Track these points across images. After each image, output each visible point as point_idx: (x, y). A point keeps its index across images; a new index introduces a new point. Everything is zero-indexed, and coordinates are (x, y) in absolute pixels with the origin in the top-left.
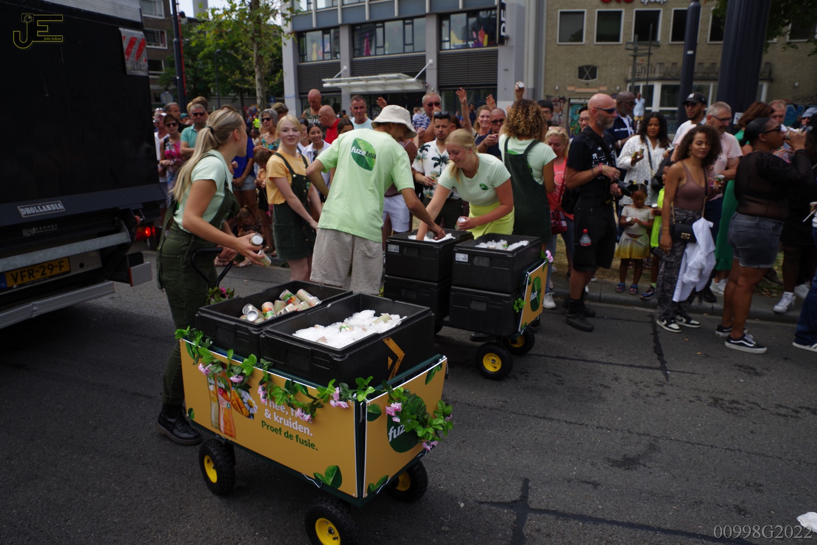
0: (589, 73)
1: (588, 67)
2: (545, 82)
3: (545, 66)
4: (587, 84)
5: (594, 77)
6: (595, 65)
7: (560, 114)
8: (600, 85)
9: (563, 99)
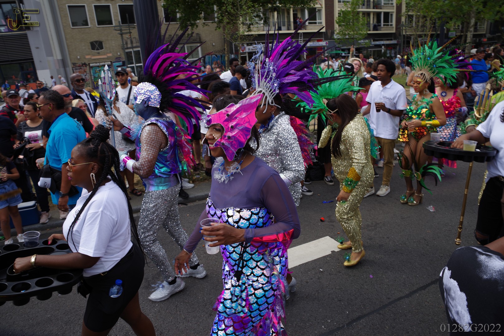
0: (98, 46)
1: (96, 42)
2: (70, 54)
3: (67, 43)
4: (99, 53)
5: (102, 48)
6: (101, 40)
7: (85, 74)
8: (107, 53)
9: (85, 64)
